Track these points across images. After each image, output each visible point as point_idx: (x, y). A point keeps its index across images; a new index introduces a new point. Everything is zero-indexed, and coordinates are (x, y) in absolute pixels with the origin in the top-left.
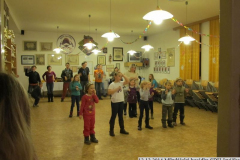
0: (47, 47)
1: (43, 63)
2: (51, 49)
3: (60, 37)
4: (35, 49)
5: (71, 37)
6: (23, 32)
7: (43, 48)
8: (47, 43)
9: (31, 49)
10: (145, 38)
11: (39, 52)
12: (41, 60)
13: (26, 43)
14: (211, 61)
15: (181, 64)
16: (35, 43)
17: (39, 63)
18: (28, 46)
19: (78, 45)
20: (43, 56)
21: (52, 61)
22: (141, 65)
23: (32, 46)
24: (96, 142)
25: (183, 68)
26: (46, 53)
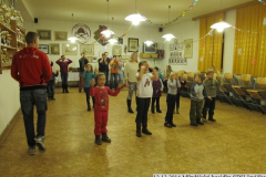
0: (61, 36)
1: (58, 53)
2: (65, 39)
4: (49, 38)
5: (87, 27)
6: (36, 20)
7: (58, 38)
8: (61, 33)
9: (45, 38)
11: (53, 41)
12: (56, 50)
13: (39, 32)
14: (236, 52)
15: (200, 55)
16: (49, 32)
17: (53, 53)
18: (43, 35)
19: (93, 35)
20: (58, 46)
21: (67, 51)
22: (156, 56)
23: (46, 35)
24: (109, 141)
25: (202, 59)
26: (60, 43)
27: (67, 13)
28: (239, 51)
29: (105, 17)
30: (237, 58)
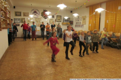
0: (26, 15)
2: (28, 16)
3: (33, 10)
4: (20, 15)
6: (14, 7)
7: (24, 15)
8: (26, 13)
9: (18, 15)
10: (71, 12)
11: (22, 17)
13: (16, 12)
14: (106, 22)
15: (90, 23)
16: (20, 13)
18: (17, 14)
19: (41, 14)
20: (24, 19)
21: (29, 21)
22: (69, 23)
23: (19, 14)
25: (90, 25)
26: (26, 18)
27: (29, 4)
28: (107, 21)
29: (47, 6)
30: (106, 24)
